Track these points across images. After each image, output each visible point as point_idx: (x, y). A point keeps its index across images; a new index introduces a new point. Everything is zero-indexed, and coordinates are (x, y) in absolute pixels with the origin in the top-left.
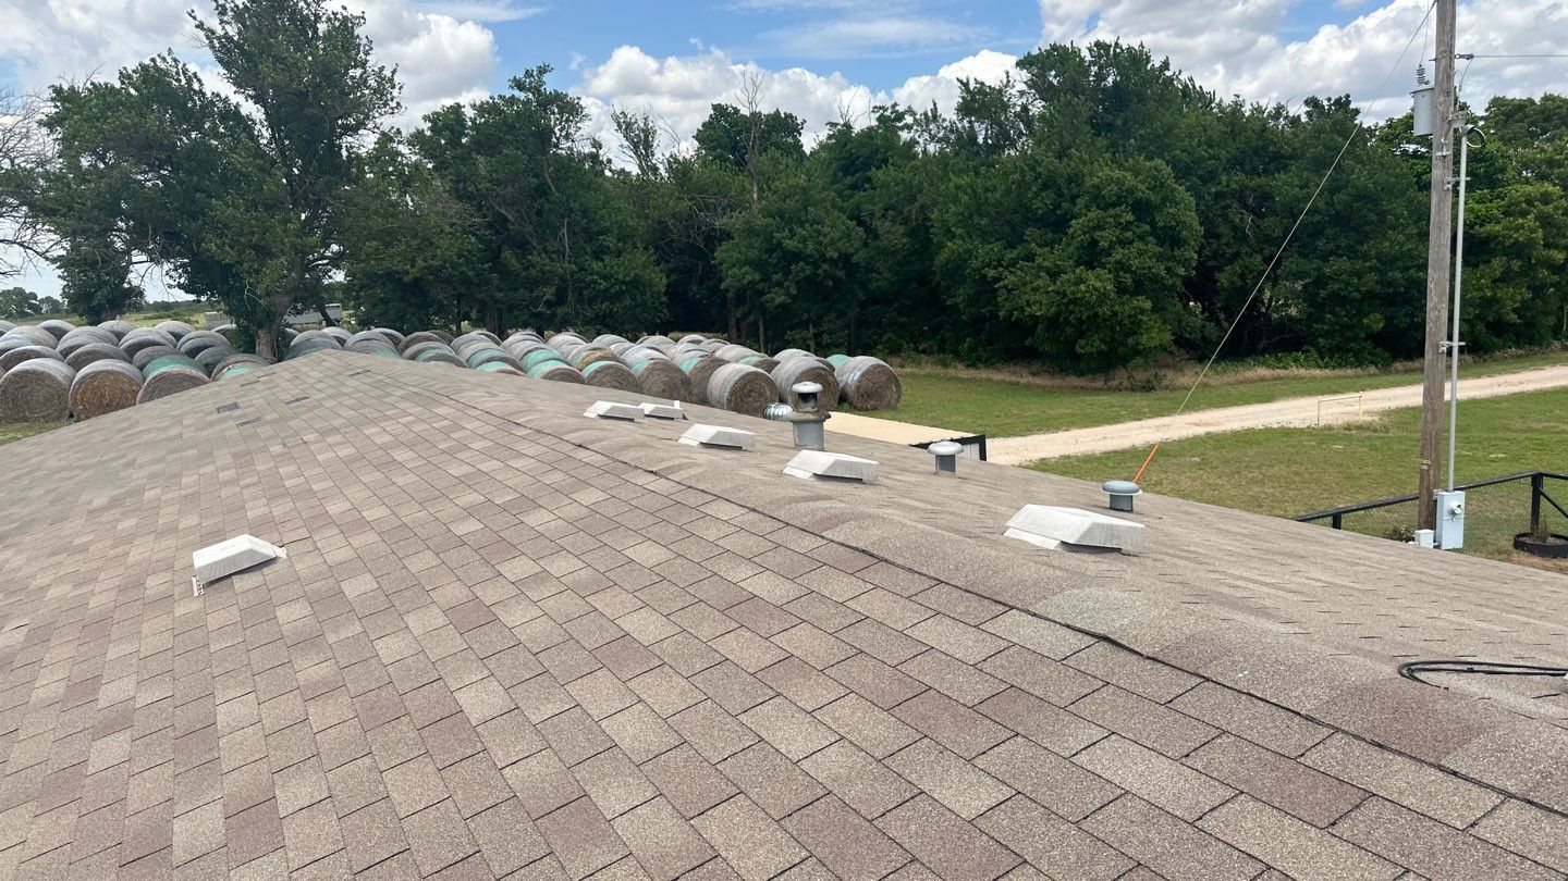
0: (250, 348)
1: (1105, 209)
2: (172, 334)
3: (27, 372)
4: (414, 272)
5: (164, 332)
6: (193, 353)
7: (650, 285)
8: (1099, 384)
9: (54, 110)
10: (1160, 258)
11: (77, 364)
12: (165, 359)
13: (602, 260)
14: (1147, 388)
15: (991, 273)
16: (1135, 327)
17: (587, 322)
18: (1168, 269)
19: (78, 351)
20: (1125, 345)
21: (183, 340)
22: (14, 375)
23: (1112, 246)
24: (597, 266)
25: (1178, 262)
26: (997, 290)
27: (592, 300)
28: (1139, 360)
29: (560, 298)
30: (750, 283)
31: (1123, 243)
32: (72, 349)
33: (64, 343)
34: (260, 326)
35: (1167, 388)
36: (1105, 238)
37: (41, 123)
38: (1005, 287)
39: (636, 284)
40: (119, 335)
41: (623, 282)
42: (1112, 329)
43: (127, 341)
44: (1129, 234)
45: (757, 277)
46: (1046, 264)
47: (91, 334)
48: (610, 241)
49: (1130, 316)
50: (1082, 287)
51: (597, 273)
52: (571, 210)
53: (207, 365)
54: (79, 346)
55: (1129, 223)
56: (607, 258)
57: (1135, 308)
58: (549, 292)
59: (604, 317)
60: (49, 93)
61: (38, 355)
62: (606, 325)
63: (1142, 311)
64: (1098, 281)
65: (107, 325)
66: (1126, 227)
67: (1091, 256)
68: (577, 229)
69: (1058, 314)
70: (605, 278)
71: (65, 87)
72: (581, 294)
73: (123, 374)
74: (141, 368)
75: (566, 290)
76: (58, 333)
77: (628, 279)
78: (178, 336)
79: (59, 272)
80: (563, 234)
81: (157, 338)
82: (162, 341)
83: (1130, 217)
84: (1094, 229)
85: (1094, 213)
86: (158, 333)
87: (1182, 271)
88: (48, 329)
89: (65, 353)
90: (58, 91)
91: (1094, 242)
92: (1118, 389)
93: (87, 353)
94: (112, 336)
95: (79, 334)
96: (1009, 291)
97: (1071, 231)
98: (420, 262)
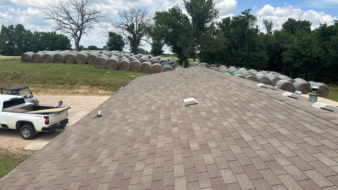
3: (145, 64)
5: (167, 59)
6: (171, 64)
9: (155, 16)
11: (153, 63)
12: (167, 64)
13: (255, 53)
17: (248, 66)
22: (143, 64)
27: (250, 61)
29: (243, 60)
34: (184, 60)
37: (153, 19)
40: (159, 59)
47: (155, 58)
48: (257, 48)
52: (249, 41)
54: (153, 60)
58: (241, 59)
59: (252, 65)
60: (155, 13)
61: (147, 61)
65: (159, 57)
70: (254, 56)
71: (158, 12)
73: (160, 66)
74: (163, 65)
75: (245, 58)
77: (260, 57)
78: (169, 60)
79: (151, 46)
82: (166, 61)
88: (149, 56)
89: (151, 61)
90: (157, 12)
95: (153, 58)
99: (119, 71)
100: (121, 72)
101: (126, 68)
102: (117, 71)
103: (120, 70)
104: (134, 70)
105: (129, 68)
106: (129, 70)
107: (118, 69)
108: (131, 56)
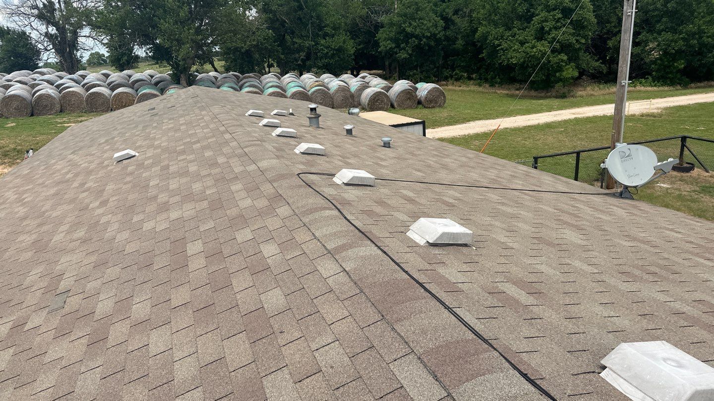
0: (178, 83)
1: (549, 12)
2: (150, 75)
3: (95, 92)
4: (246, 47)
5: (146, 75)
6: (157, 84)
7: (346, 50)
8: (543, 94)
10: (573, 34)
11: (113, 89)
12: (145, 87)
13: (326, 39)
14: (563, 96)
15: (497, 42)
16: (560, 69)
17: (319, 68)
18: (577, 41)
19: (113, 84)
20: (555, 76)
21: (154, 78)
22: (90, 94)
23: (550, 30)
24: (323, 42)
25: (582, 37)
26: (498, 50)
27: (321, 58)
28: (560, 84)
29: (308, 57)
30: (391, 48)
31: (556, 28)
32: (112, 82)
33: (109, 80)
34: (181, 73)
35: (572, 96)
36: (547, 26)
38: (502, 49)
39: (340, 50)
40: (130, 76)
41: (334, 49)
42: (548, 70)
43: (132, 79)
44: (559, 24)
45: (393, 45)
46: (520, 38)
47: (119, 76)
48: (328, 30)
49: (557, 63)
50: (534, 50)
51: (323, 45)
52: (312, 17)
53: (161, 89)
54: (114, 82)
55: (559, 18)
56: (327, 38)
57: (559, 59)
58: (303, 55)
59: (327, 65)
61: (99, 86)
62: (327, 70)
63: (562, 61)
64: (543, 47)
65: (125, 72)
66: (558, 20)
67: (541, 35)
68: (315, 25)
69: (524, 62)
70: (327, 48)
72: (317, 55)
73: (130, 94)
74: (137, 91)
75: (310, 53)
76: (107, 76)
77: (336, 48)
78: (152, 77)
79: (107, 49)
80: (309, 28)
81: (144, 78)
82: (145, 79)
83: (560, 16)
84: (543, 21)
85: (544, 14)
86: (144, 76)
87: (583, 41)
88: (104, 74)
89: (109, 84)
91: (542, 28)
92: (550, 97)
93: (117, 84)
94: (126, 76)
95: (116, 76)
96: (504, 52)
97: (533, 22)
98: (248, 43)
99: (35, 119)
100: (41, 118)
101: (51, 109)
102: (31, 119)
103: (39, 115)
104: (73, 111)
105: (58, 107)
106: (61, 111)
107: (32, 115)
108: (61, 78)
